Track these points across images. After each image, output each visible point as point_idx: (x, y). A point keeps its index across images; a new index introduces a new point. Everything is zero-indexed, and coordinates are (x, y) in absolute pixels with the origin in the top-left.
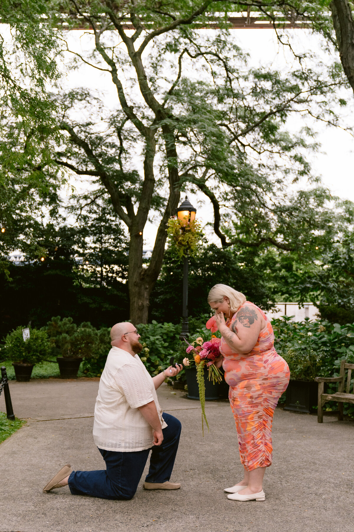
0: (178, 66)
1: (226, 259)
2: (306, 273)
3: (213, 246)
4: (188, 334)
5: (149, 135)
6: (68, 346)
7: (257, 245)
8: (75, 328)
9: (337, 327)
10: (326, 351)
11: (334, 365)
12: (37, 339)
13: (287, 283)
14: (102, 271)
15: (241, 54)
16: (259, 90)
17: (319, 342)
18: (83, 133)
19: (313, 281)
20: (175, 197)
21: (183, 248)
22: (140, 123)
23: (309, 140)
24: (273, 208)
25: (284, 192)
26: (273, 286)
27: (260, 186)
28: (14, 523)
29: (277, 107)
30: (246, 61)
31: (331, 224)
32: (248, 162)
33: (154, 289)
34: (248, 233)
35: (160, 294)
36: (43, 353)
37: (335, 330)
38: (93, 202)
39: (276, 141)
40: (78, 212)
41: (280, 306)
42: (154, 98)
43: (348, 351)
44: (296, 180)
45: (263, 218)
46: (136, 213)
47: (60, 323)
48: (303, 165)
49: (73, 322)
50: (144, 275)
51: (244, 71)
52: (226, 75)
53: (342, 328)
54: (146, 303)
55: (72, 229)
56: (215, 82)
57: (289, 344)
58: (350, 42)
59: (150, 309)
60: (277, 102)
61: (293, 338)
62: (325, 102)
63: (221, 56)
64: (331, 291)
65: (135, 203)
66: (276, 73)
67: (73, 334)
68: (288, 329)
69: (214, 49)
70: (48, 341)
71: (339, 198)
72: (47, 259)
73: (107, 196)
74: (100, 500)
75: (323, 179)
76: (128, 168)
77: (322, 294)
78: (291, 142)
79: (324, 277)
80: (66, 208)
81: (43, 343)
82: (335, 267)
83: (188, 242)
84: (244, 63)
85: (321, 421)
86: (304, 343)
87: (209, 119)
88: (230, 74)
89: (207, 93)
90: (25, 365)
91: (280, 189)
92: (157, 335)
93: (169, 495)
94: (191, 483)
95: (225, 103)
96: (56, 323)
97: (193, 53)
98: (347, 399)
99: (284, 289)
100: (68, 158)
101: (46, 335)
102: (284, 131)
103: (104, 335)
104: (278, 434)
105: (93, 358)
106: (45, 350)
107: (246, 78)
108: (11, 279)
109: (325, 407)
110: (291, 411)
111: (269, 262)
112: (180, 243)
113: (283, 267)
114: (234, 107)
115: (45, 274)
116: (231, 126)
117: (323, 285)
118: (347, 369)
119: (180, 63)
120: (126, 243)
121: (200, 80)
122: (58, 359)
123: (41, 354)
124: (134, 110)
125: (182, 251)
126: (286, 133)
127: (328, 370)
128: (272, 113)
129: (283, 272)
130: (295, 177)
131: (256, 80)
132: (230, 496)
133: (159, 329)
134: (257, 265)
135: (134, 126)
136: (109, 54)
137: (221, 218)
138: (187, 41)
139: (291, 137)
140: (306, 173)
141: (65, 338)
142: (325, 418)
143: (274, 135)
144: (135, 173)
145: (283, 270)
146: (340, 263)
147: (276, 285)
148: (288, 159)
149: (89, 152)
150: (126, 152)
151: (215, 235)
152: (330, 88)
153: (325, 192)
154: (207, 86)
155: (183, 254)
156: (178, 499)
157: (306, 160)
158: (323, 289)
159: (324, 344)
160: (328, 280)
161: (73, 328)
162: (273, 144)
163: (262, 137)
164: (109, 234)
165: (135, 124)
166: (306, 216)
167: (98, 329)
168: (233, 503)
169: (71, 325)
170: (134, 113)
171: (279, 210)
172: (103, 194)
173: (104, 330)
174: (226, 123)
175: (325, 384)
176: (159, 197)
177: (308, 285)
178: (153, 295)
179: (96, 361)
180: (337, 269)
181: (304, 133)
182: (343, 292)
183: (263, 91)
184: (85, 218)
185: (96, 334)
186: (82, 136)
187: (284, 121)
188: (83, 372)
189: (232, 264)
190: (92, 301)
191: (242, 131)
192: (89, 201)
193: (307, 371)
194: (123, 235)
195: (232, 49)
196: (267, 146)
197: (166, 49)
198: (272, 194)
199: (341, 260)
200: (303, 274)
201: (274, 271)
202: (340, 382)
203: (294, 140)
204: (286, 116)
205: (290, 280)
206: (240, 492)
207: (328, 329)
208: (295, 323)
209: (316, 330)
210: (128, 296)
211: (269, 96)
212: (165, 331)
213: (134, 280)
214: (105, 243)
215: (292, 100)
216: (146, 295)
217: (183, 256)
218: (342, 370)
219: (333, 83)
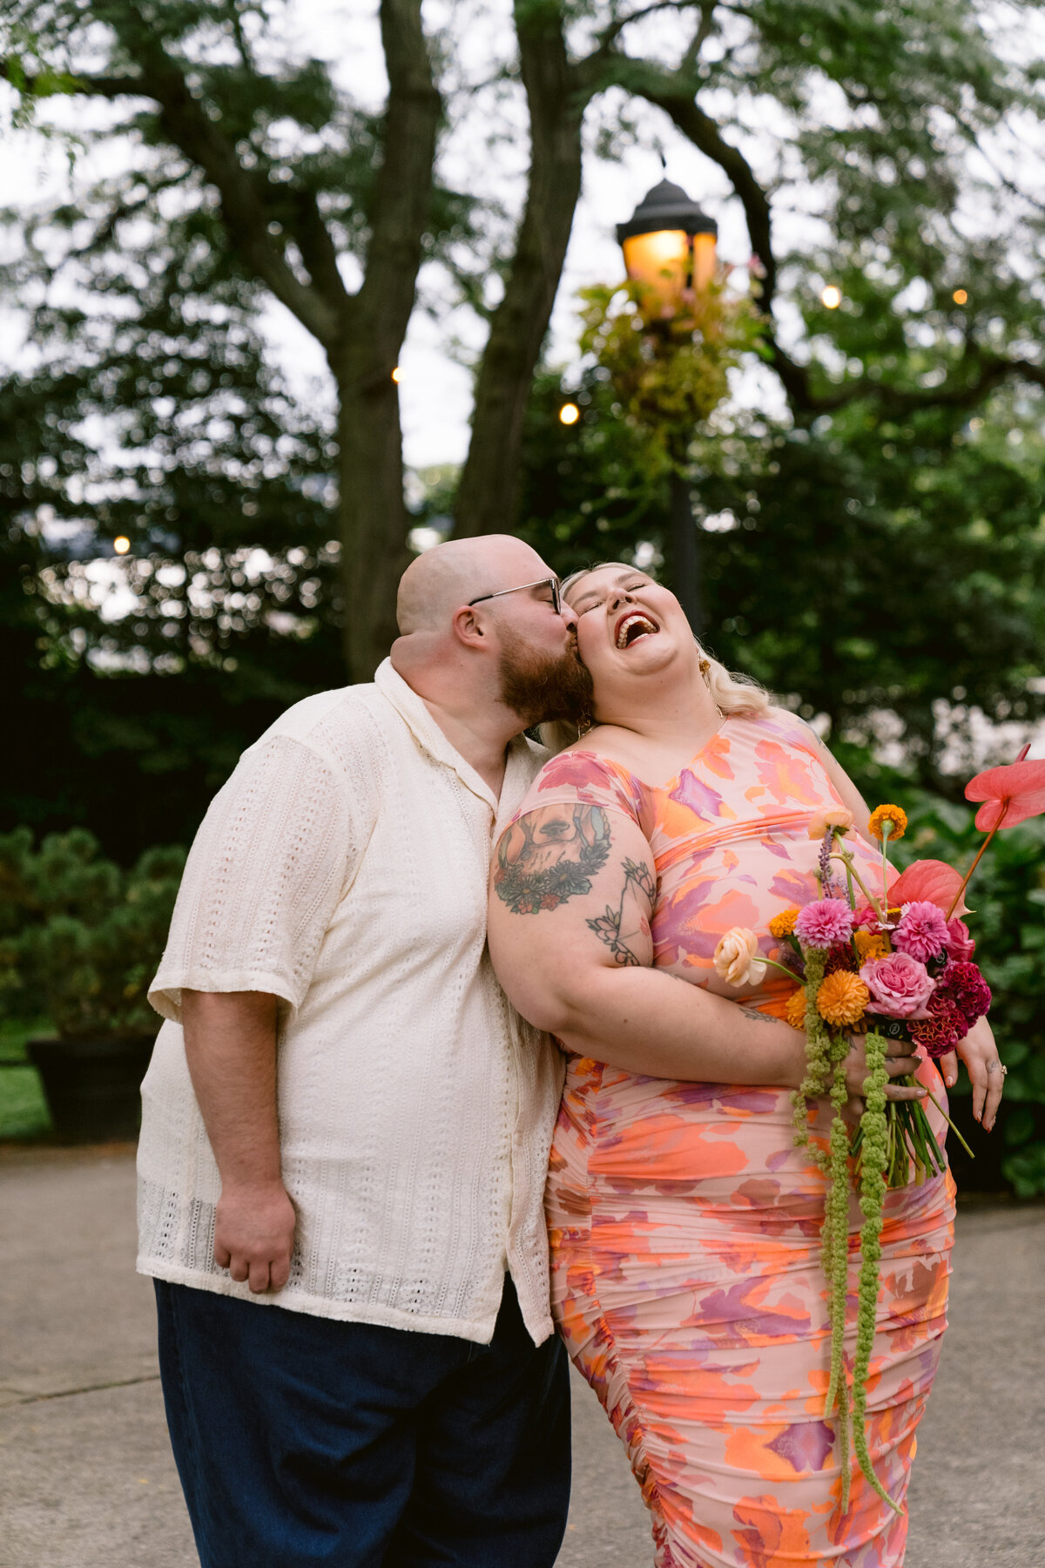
6: (87, 980)
8: (114, 888)
21: (665, 427)
40: (33, 294)
46: (353, 282)
47: (30, 864)
49: (100, 856)
67: (106, 914)
73: (175, 202)
76: (280, 51)
83: (689, 398)
96: (11, 868)
122: (30, 1047)
125: (658, 447)
141: (70, 939)
155: (665, 463)
161: (101, 882)
169: (92, 872)
172: (157, 194)
184: (73, 320)
190: (149, 741)
192: (83, 234)
194: (282, 393)
214: (187, 441)
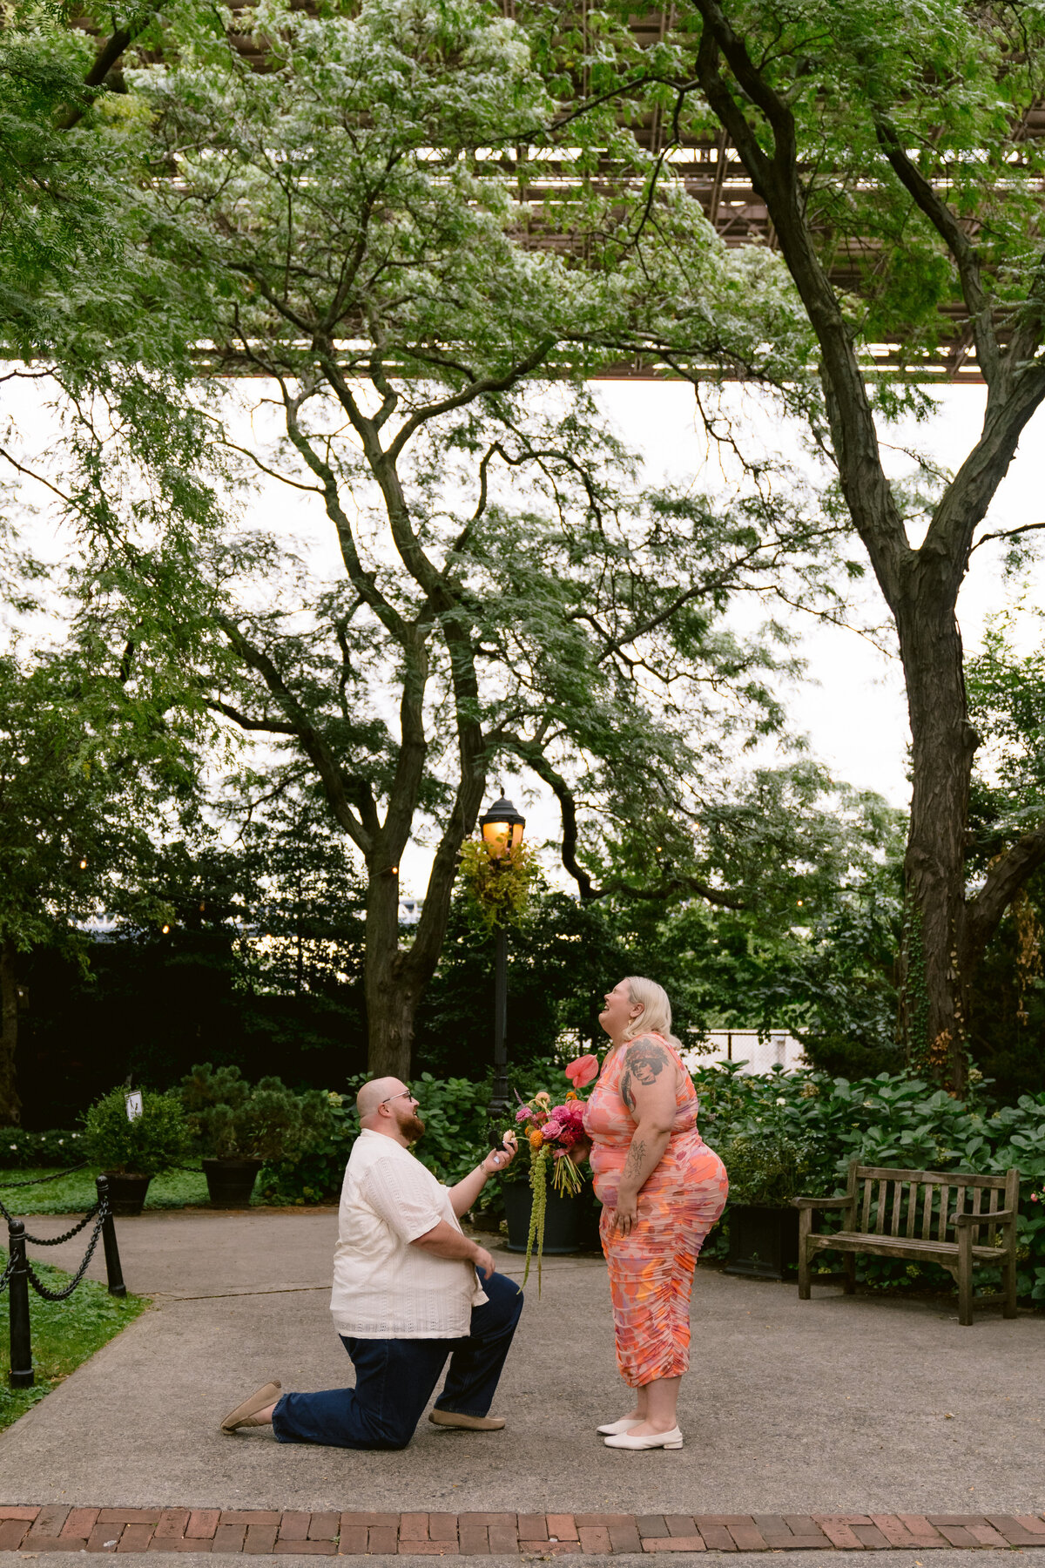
0: (478, 481)
1: (590, 929)
2: (777, 958)
3: (560, 896)
4: (508, 1105)
5: (412, 642)
6: (231, 1135)
7: (662, 895)
8: (247, 1091)
9: (841, 1084)
10: (817, 1140)
11: (835, 1171)
12: (159, 1116)
13: (732, 984)
14: (300, 956)
15: (625, 457)
16: (663, 538)
17: (802, 1119)
18: (259, 635)
19: (793, 979)
20: (473, 788)
21: (495, 906)
22: (394, 613)
23: (780, 653)
24: (698, 811)
25: (723, 774)
26: (700, 990)
27: (669, 762)
28: (168, 1493)
29: (707, 575)
30: (633, 473)
31: (827, 849)
32: (639, 702)
33: (423, 998)
34: (640, 865)
35: (437, 1010)
36: (173, 1148)
37: (837, 1092)
38: (278, 793)
39: (705, 654)
40: (244, 816)
41: (717, 1038)
42: (424, 559)
43: (864, 1139)
44: (751, 742)
45: (674, 832)
46: (382, 823)
47: (210, 1079)
48: (766, 710)
49: (240, 1078)
50: (401, 967)
51: (630, 492)
52: (588, 503)
53: (852, 1088)
54: (407, 1032)
55: (230, 857)
56: (563, 519)
57: (735, 1126)
58: (862, 453)
59: (415, 1045)
60: (705, 564)
61: (744, 1112)
62: (813, 569)
63: (577, 460)
64: (833, 1004)
65: (379, 797)
66: (703, 500)
67: (242, 1104)
68: (734, 1092)
69: (559, 444)
70: (184, 1122)
71: (849, 787)
72: (174, 929)
73: (310, 779)
74: (339, 1450)
75: (814, 743)
76: (362, 714)
77: (815, 1008)
78: (739, 656)
79: (818, 971)
80: (214, 807)
81: (173, 1126)
82: (843, 946)
83: (506, 894)
84: (629, 476)
85: (805, 1295)
86: (768, 1122)
87: (550, 610)
88: (597, 501)
89: (545, 542)
90: (131, 1176)
91: (715, 767)
92: (433, 1106)
93: (482, 1440)
94: (527, 1418)
95: (587, 566)
96: (203, 1080)
97: (514, 454)
98: (861, 1245)
99: (727, 999)
100: (221, 690)
101: (179, 1108)
102: (723, 631)
103: (314, 1107)
104: (713, 1323)
105: (286, 1160)
106: (177, 1143)
107: (636, 512)
108: (92, 977)
109: (813, 1263)
110: (740, 1275)
111: (692, 932)
112: (489, 896)
113: (724, 944)
114: (607, 573)
115: (167, 963)
116: (601, 619)
117: (814, 989)
118: (863, 1180)
119: (483, 476)
120: (358, 891)
121: (528, 512)
122: (204, 1163)
123: (167, 1152)
124: (378, 580)
125: (492, 915)
126: (727, 635)
127: (822, 1183)
128: (695, 593)
129: (724, 957)
130: (749, 735)
131: (658, 514)
132: (608, 1441)
133: (439, 1094)
134: (664, 940)
135: (378, 621)
136: (318, 449)
137: (579, 832)
138: (500, 425)
139: (739, 644)
140: (774, 728)
141: (224, 1114)
142: (814, 1289)
143: (700, 641)
144: (379, 726)
145: (725, 952)
146: (853, 937)
147: (707, 986)
148: (732, 695)
149: (273, 679)
150: (357, 676)
151: (563, 869)
152: (827, 539)
153: (816, 773)
154: (546, 525)
155: (494, 920)
156: (502, 1446)
157: (775, 698)
158: (814, 998)
159: (813, 1124)
160: (826, 978)
161: (240, 1090)
162: (699, 660)
163: (671, 644)
164: (317, 868)
165: (381, 615)
166: (772, 830)
167: (297, 1094)
168: (617, 1453)
169: (237, 1085)
170: (378, 588)
171: (714, 816)
172: (302, 775)
173: (313, 1097)
174: (591, 609)
175: (814, 1212)
176: (434, 782)
177: (781, 990)
178: (422, 1013)
179: (292, 1168)
180: (848, 952)
181: (769, 635)
182: (861, 1006)
183: (676, 542)
184: (261, 830)
185: (295, 1106)
186: (259, 642)
187: (723, 610)
188: (263, 1195)
189: (605, 940)
190: (277, 1028)
191: (626, 629)
193: (775, 1185)
194: (350, 871)
195: (602, 444)
196: (684, 665)
197: (451, 439)
198: (695, 780)
199: (857, 932)
200: (770, 962)
201: (702, 955)
202: (848, 1209)
203: (747, 652)
204: (727, 597)
205: (740, 976)
206: (630, 1432)
207: (824, 1091)
208: (750, 1078)
209: (797, 1093)
210: (364, 1015)
211: (688, 550)
212: (452, 1098)
213: (379, 980)
214: (307, 889)
215: (740, 563)
216: (405, 1014)
217: (496, 926)
218: (852, 1181)
219: (832, 525)
